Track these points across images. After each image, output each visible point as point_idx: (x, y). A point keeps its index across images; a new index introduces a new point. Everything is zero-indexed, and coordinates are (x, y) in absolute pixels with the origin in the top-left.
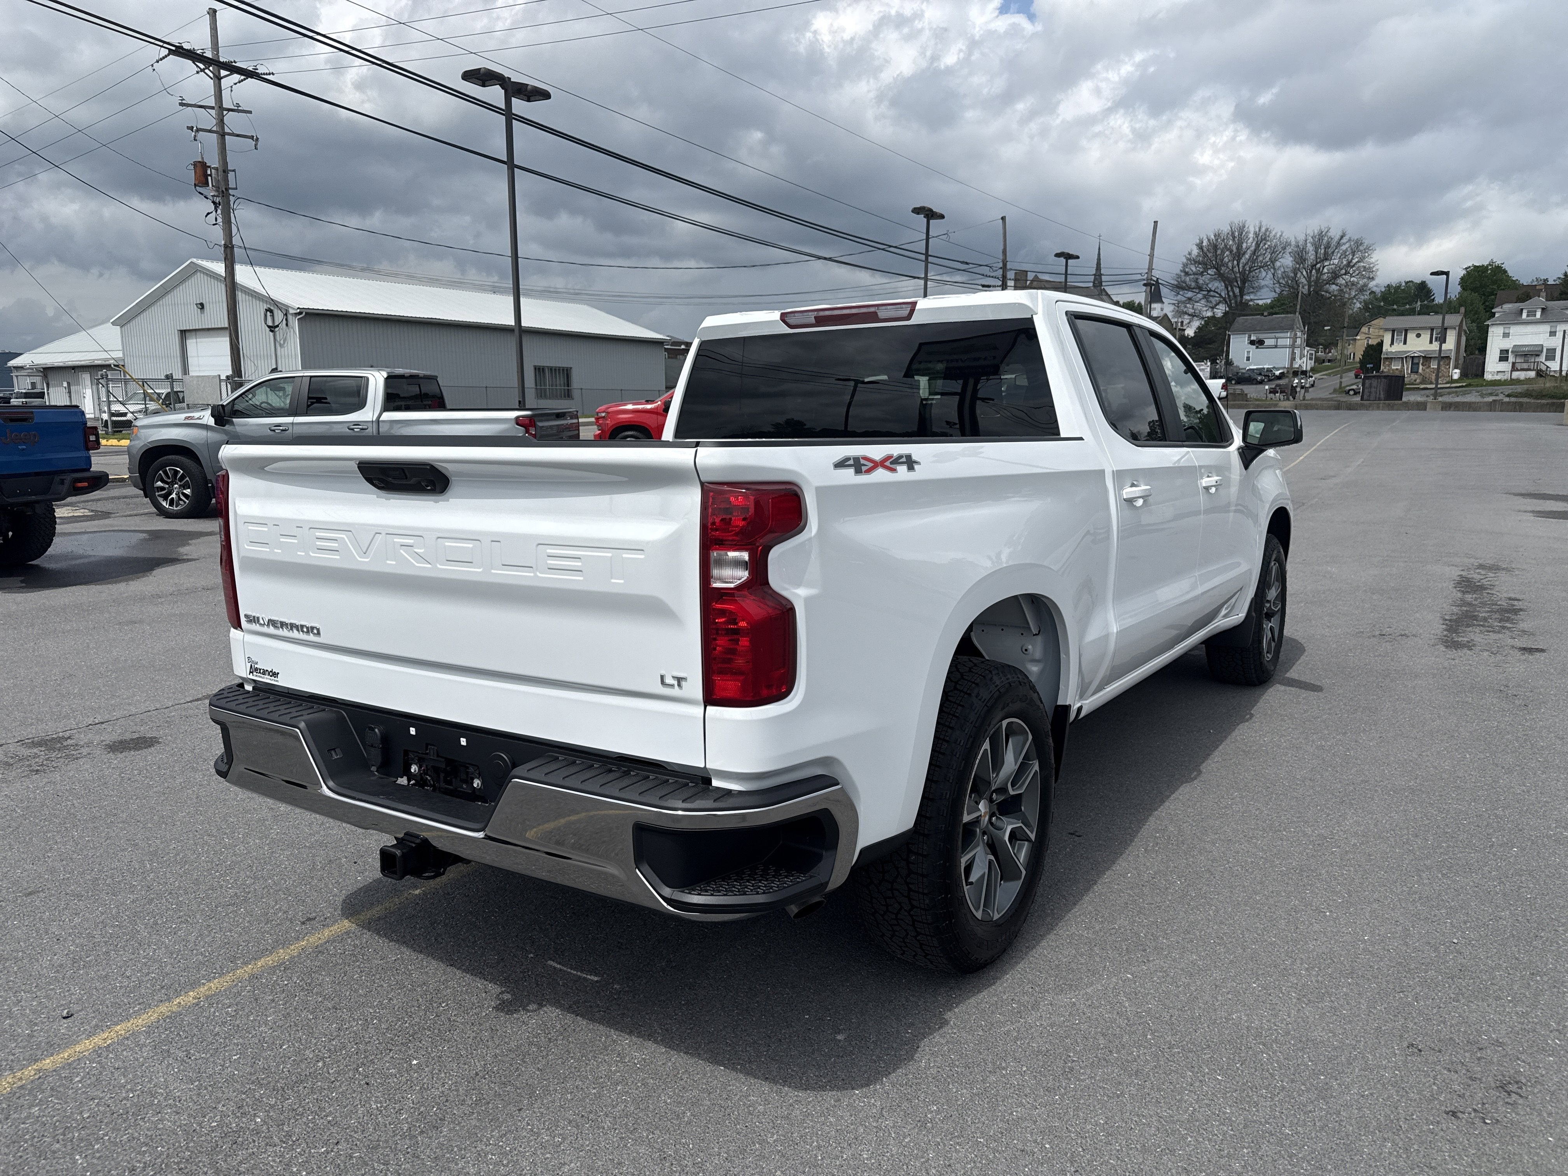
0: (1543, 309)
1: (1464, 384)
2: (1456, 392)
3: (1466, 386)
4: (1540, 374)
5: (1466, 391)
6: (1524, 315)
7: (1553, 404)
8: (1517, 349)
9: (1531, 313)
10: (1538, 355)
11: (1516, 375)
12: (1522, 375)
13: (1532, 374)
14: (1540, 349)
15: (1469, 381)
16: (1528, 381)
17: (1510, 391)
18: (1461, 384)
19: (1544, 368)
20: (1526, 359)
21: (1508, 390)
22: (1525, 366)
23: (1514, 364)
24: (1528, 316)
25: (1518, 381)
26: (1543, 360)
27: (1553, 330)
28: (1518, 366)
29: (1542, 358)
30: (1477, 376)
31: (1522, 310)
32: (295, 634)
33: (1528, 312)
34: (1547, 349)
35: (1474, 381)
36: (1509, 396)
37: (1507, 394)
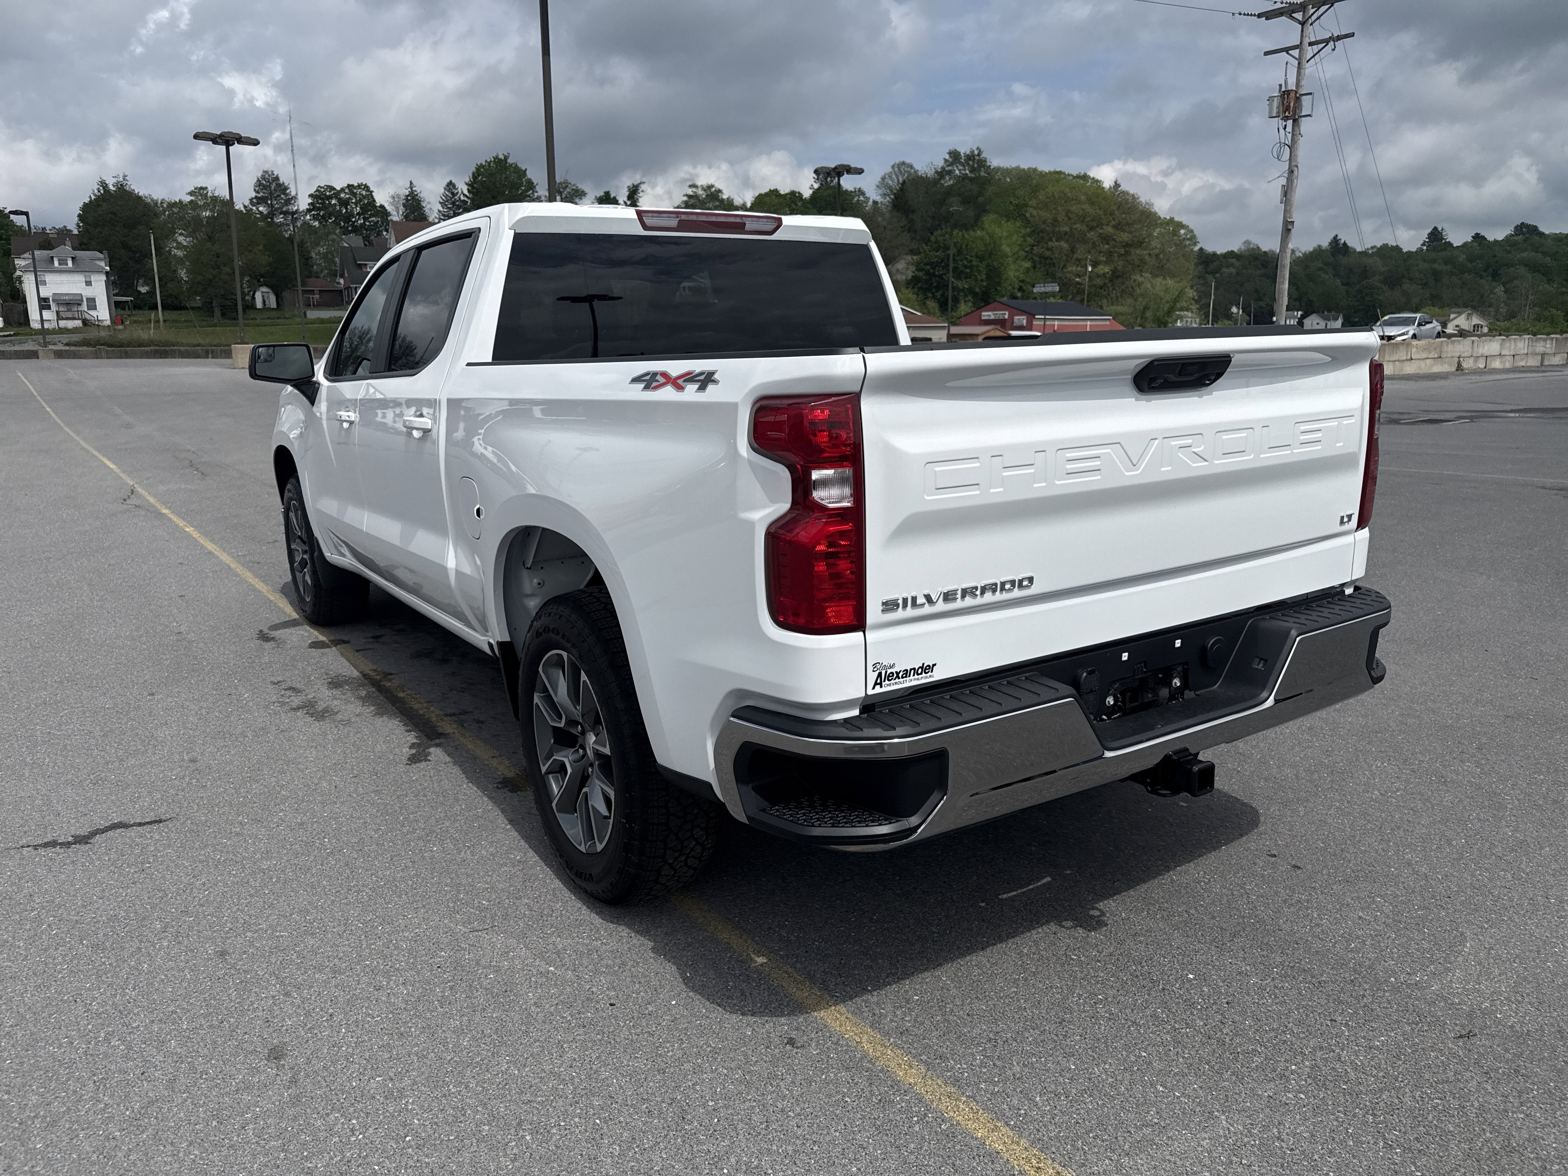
0: (73, 258)
1: (12, 333)
2: (11, 341)
3: (15, 335)
4: (85, 322)
5: (21, 340)
6: (56, 264)
7: (156, 351)
8: (57, 298)
9: (62, 262)
10: (80, 305)
11: (63, 324)
12: (70, 324)
13: (78, 323)
14: (80, 298)
15: (17, 330)
16: (75, 330)
17: (67, 340)
18: (8, 333)
19: (88, 317)
20: (69, 307)
21: (65, 338)
22: (69, 315)
23: (58, 312)
24: (60, 264)
25: (66, 331)
26: (86, 310)
27: (88, 280)
28: (62, 314)
29: (84, 307)
30: (20, 324)
31: (52, 258)
32: (988, 597)
33: (59, 260)
34: (87, 299)
35: (20, 330)
36: (67, 344)
37: (65, 342)
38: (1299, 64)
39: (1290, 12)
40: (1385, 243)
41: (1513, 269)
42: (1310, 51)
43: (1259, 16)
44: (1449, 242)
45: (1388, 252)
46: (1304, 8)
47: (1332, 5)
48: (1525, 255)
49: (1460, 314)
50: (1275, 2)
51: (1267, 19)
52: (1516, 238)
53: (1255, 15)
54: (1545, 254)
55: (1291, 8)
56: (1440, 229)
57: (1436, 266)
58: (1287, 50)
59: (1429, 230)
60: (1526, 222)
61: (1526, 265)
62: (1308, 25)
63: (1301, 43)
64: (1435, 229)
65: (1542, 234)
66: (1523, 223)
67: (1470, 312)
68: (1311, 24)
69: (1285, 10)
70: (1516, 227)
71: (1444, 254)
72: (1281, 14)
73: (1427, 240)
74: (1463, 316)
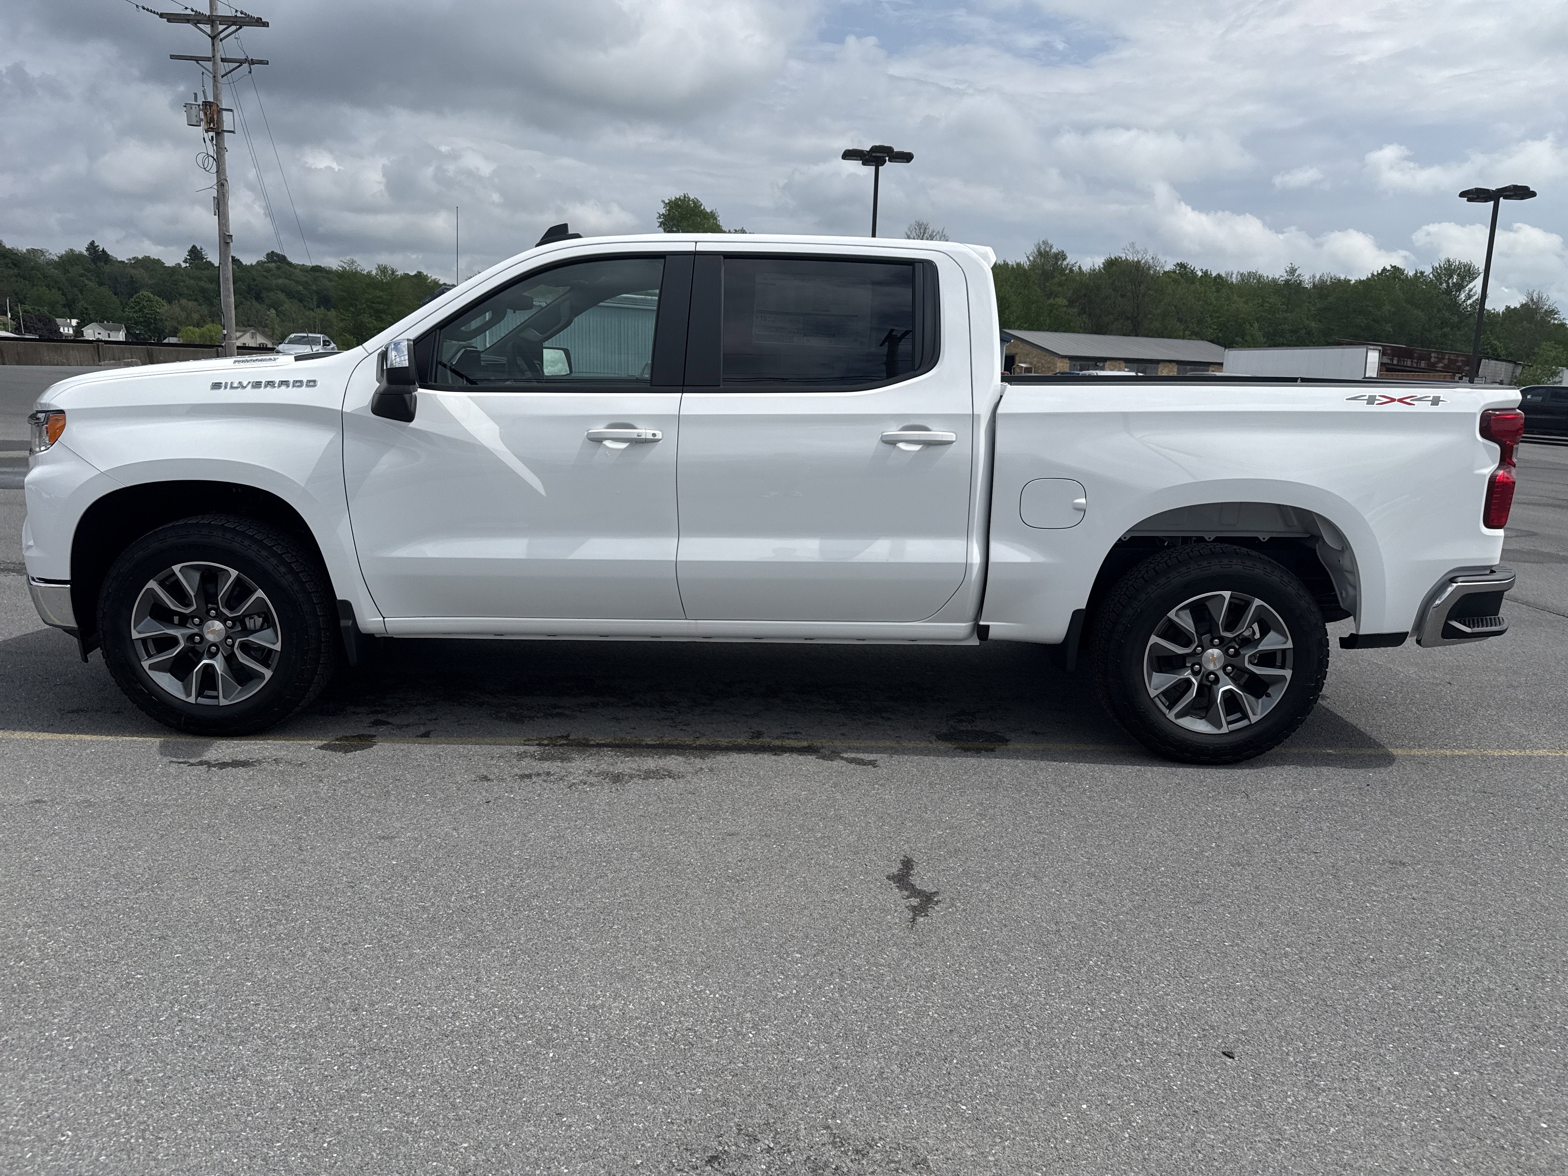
38: (214, 77)
39: (196, 22)
40: (147, 255)
41: (272, 293)
42: (223, 67)
43: (162, 15)
44: (210, 262)
45: (148, 264)
46: (212, 22)
47: (241, 28)
48: (280, 281)
49: (245, 332)
50: (186, 8)
51: (169, 21)
52: (269, 265)
53: (158, 14)
54: (298, 282)
55: (198, 18)
56: (199, 248)
57: (202, 284)
58: (197, 59)
59: (190, 248)
60: (275, 251)
61: (282, 291)
62: (217, 41)
63: (213, 57)
64: (194, 247)
65: (290, 264)
66: (273, 252)
67: (253, 331)
68: (221, 40)
69: (192, 17)
70: (268, 255)
71: (206, 272)
72: (188, 21)
73: (188, 257)
74: (248, 335)
